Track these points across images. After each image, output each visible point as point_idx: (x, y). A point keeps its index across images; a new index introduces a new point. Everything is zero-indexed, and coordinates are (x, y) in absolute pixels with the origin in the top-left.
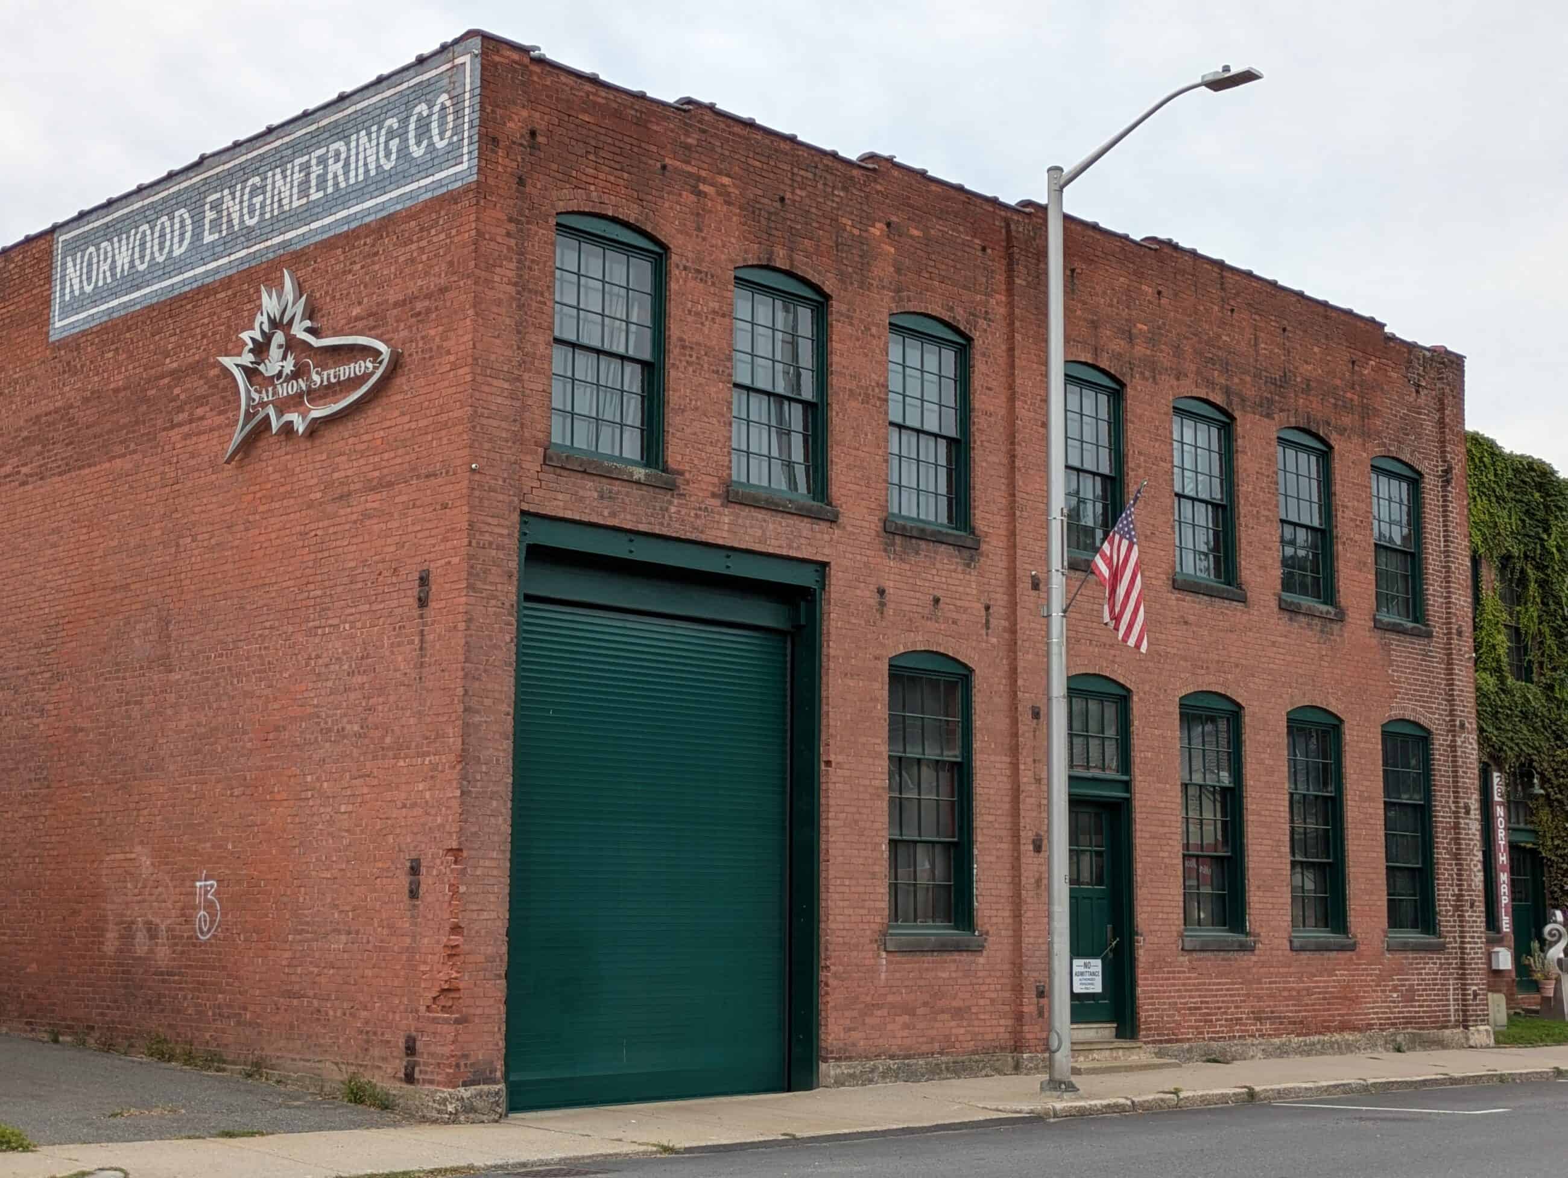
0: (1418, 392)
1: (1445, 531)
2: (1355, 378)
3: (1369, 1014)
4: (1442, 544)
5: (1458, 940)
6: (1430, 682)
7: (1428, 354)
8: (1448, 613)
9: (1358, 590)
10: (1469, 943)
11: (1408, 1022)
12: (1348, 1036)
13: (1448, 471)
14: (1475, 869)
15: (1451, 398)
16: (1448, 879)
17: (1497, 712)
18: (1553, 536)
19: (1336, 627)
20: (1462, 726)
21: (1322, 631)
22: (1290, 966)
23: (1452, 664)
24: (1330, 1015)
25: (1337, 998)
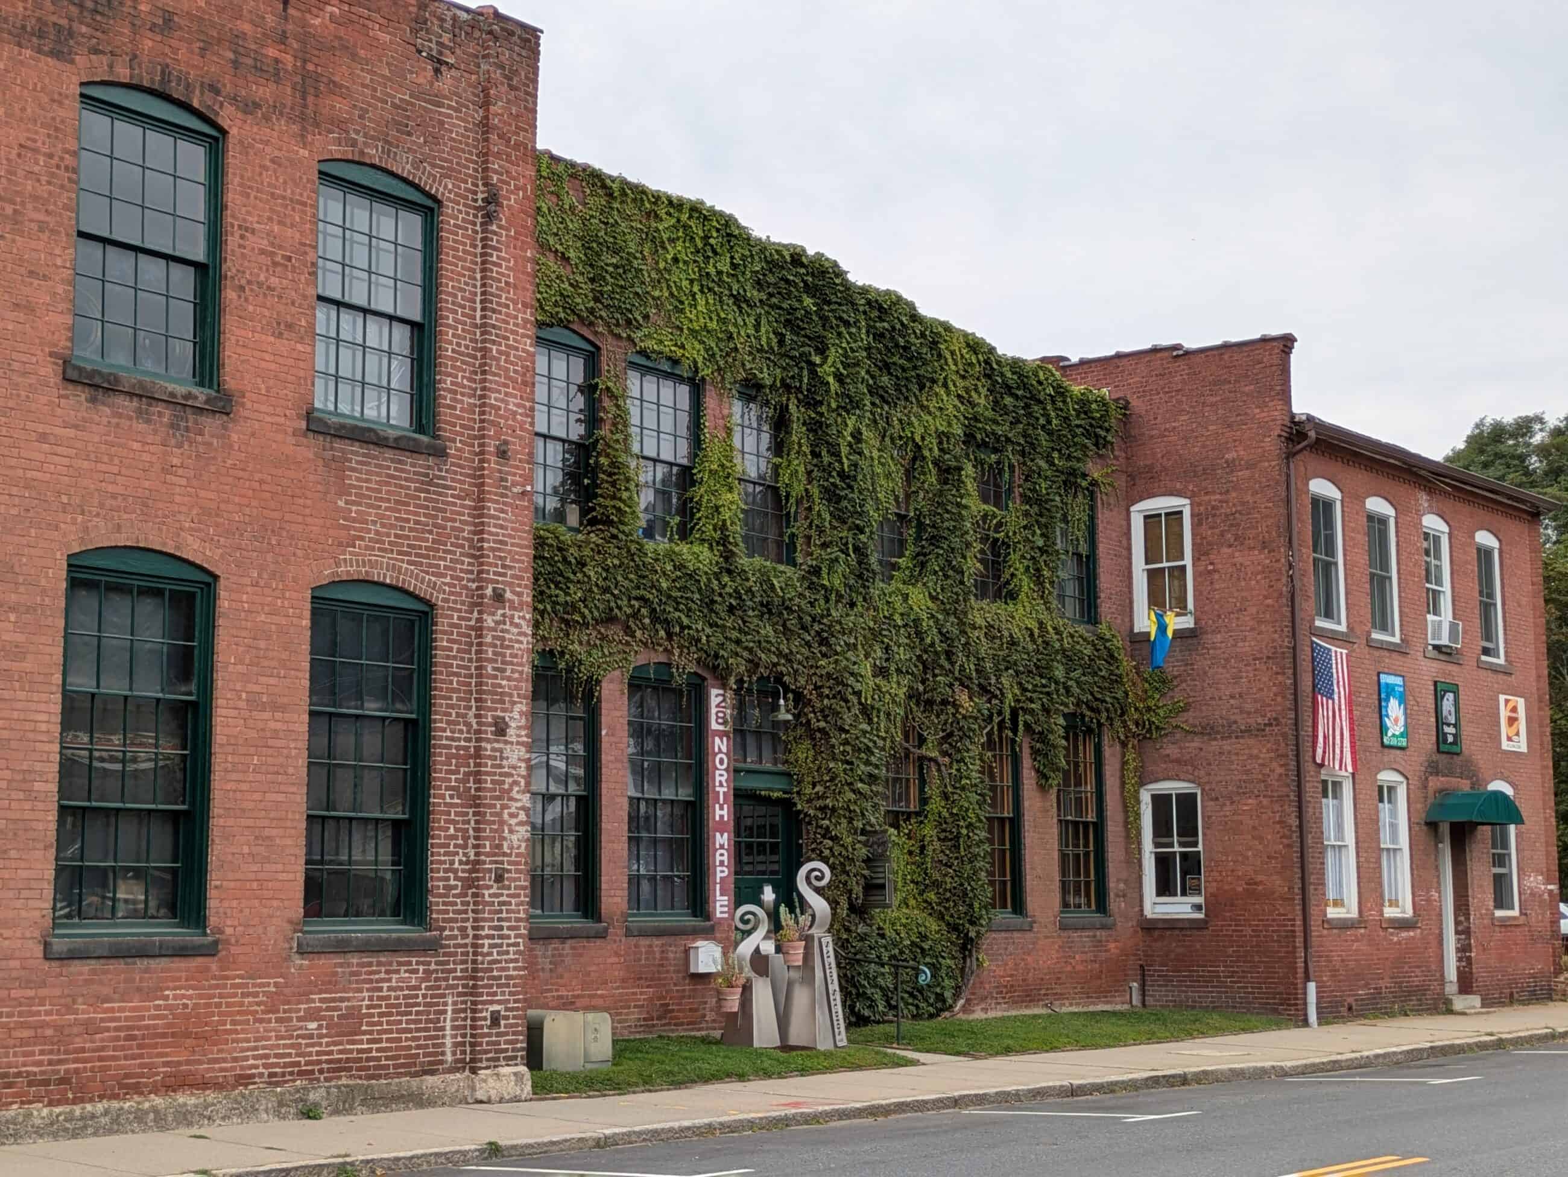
0: (437, 71)
1: (483, 293)
2: (290, 27)
3: (246, 1059)
4: (478, 314)
5: (470, 932)
6: (435, 525)
7: (464, 16)
8: (482, 421)
9: (273, 366)
10: (488, 937)
11: (339, 1068)
12: (186, 1099)
13: (492, 199)
14: (513, 821)
15: (504, 88)
16: (454, 837)
17: (713, 602)
18: (830, 361)
19: (211, 424)
20: (498, 597)
21: (172, 426)
22: (43, 984)
23: (483, 500)
24: (141, 1066)
25: (164, 1035)
